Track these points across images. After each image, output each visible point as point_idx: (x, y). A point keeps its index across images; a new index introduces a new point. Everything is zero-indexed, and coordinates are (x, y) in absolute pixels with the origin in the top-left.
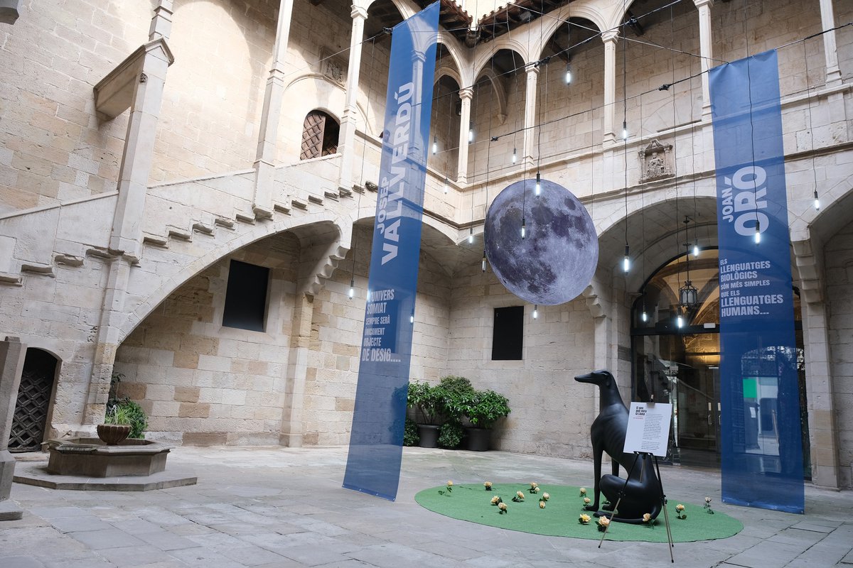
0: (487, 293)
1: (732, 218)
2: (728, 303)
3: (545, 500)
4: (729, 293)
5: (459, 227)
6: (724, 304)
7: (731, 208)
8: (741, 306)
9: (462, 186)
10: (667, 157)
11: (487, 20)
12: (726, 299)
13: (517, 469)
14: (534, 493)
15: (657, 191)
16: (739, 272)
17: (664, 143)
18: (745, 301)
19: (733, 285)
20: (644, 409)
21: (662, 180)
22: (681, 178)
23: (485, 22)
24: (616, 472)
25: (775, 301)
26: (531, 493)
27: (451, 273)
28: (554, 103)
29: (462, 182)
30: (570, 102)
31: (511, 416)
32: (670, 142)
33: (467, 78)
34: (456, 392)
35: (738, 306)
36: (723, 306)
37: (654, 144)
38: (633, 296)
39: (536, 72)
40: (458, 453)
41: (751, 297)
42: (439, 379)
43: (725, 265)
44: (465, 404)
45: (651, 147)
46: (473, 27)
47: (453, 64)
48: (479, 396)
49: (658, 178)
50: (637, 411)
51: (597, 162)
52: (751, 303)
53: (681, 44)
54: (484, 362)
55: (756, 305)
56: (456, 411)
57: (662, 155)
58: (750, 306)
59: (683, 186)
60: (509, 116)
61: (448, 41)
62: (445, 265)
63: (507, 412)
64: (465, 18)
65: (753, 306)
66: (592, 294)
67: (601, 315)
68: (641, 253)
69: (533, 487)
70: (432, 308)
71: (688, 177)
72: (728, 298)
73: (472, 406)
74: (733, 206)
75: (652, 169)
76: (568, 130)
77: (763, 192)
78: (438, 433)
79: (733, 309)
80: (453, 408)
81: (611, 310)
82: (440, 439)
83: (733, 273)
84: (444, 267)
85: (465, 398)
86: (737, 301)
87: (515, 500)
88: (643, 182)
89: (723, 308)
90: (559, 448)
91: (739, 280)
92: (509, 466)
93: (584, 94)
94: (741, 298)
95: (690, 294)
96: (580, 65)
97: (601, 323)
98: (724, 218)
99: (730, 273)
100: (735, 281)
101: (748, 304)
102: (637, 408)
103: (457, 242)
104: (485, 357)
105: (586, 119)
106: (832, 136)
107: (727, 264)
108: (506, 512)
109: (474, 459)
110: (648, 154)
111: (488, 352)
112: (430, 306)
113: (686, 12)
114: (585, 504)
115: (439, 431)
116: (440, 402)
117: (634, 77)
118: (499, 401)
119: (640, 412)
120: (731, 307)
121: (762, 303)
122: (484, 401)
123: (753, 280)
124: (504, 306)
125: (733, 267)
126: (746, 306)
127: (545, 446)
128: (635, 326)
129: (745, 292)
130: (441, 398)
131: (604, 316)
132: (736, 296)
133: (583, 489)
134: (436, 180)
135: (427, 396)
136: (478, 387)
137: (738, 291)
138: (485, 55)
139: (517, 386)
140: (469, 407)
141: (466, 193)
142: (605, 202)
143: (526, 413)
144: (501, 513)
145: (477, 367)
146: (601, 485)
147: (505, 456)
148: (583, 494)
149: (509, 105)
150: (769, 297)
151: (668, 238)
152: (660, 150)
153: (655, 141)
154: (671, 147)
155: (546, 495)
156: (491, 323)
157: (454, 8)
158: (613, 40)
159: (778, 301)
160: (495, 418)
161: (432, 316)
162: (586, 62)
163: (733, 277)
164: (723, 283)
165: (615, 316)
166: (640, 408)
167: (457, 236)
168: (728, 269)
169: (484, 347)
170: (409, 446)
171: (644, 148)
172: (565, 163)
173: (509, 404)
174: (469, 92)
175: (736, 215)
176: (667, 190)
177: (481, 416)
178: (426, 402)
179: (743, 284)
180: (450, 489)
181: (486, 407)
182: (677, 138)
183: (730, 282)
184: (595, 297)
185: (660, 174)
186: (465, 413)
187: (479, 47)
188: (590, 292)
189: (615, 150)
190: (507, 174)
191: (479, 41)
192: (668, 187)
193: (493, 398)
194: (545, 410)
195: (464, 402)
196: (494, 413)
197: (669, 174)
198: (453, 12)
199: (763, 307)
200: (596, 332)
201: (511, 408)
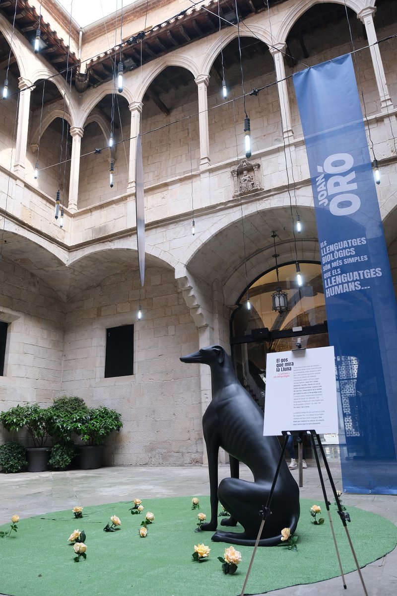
0: (99, 315)
1: (326, 201)
2: (331, 283)
3: (148, 522)
4: (331, 273)
5: (69, 249)
6: (328, 285)
7: (325, 192)
8: (342, 284)
9: (72, 212)
10: (256, 174)
11: (95, 65)
12: (329, 279)
13: (126, 484)
14: (137, 513)
15: (249, 204)
16: (338, 251)
17: (253, 163)
18: (346, 278)
19: (334, 265)
20: (290, 361)
21: (253, 194)
22: (269, 191)
23: (92, 67)
24: (235, 473)
25: (374, 274)
26: (133, 513)
27: (65, 299)
28: (157, 148)
29: (72, 208)
30: (170, 147)
31: (124, 430)
32: (258, 161)
33: (78, 119)
34: (68, 412)
35: (340, 284)
36: (326, 287)
37: (245, 164)
38: (231, 309)
39: (139, 111)
40: (68, 474)
41: (351, 273)
42: (53, 401)
43: (325, 247)
44: (76, 422)
45: (242, 166)
46: (83, 70)
47: (65, 108)
48: (92, 413)
49: (250, 192)
50: (278, 365)
51: (196, 183)
52: (352, 279)
53: (259, 99)
54: (97, 380)
55: (357, 280)
56: (66, 431)
57: (252, 174)
58: (351, 282)
59: (271, 198)
60: (118, 160)
61: (58, 81)
62: (58, 291)
63: (119, 427)
64: (73, 60)
65: (355, 281)
66: (196, 303)
67: (204, 324)
68: (236, 270)
69: (136, 505)
70: (45, 331)
71: (275, 189)
72: (330, 278)
73: (83, 424)
74: (326, 190)
75: (244, 185)
76: (169, 169)
77: (353, 175)
78: (49, 455)
79: (336, 287)
80: (62, 426)
81: (212, 321)
82: (50, 461)
83: (333, 252)
84: (57, 292)
85: (76, 416)
86: (339, 279)
87: (107, 529)
88: (237, 196)
89: (327, 288)
90: (170, 456)
91: (339, 259)
92: (118, 481)
93: (182, 140)
94: (343, 276)
95: (282, 299)
96: (178, 117)
97: (204, 332)
98: (320, 203)
99: (330, 253)
100: (335, 260)
101: (349, 280)
102: (278, 360)
103: (67, 264)
104: (98, 375)
105: (184, 160)
106: (390, 150)
107: (327, 246)
108: (85, 557)
109: (82, 478)
110: (239, 173)
111: (101, 370)
112: (42, 329)
113: (261, 75)
114: (199, 522)
115: (50, 453)
116: (50, 421)
117: (222, 126)
118: (112, 417)
119: (285, 366)
120: (334, 286)
121: (362, 278)
122: (96, 417)
123: (351, 256)
124: (115, 326)
125: (332, 248)
126: (348, 282)
127: (157, 456)
128: (234, 336)
129: (345, 269)
130: (51, 418)
131: (207, 326)
132: (338, 275)
133: (195, 500)
134: (44, 202)
135: (35, 416)
136: (92, 404)
137: (339, 270)
138: (94, 98)
139: (129, 401)
140: (79, 425)
141: (77, 218)
142: (204, 217)
143: (138, 426)
144: (76, 560)
145: (91, 386)
146: (218, 493)
147: (117, 471)
148: (195, 505)
149: (118, 151)
150: (368, 271)
151: (258, 255)
152: (250, 169)
153: (245, 161)
154: (259, 166)
155: (150, 515)
156: (103, 343)
157: (62, 47)
158: (204, 81)
159: (377, 274)
160: (107, 433)
161: (44, 339)
162: (182, 115)
163: (333, 257)
164: (324, 265)
165: (217, 325)
166: (282, 360)
167: (67, 257)
168: (328, 249)
169: (97, 365)
170: (16, 472)
171: (236, 168)
172: (166, 185)
173: (122, 419)
174: (79, 130)
175: (330, 198)
176: (258, 202)
177: (93, 433)
178: (34, 423)
179: (343, 262)
180: (14, 527)
181: (97, 422)
182: (263, 159)
183: (330, 262)
184: (198, 307)
185: (250, 188)
186: (77, 432)
187: (87, 92)
188: (193, 302)
189: (211, 171)
190: (114, 198)
191: (88, 87)
192: (259, 200)
193: (105, 414)
194: (156, 421)
195: (75, 420)
196: (106, 428)
197: (259, 188)
198: (61, 51)
199: (363, 282)
200: (200, 340)
201: (124, 422)
